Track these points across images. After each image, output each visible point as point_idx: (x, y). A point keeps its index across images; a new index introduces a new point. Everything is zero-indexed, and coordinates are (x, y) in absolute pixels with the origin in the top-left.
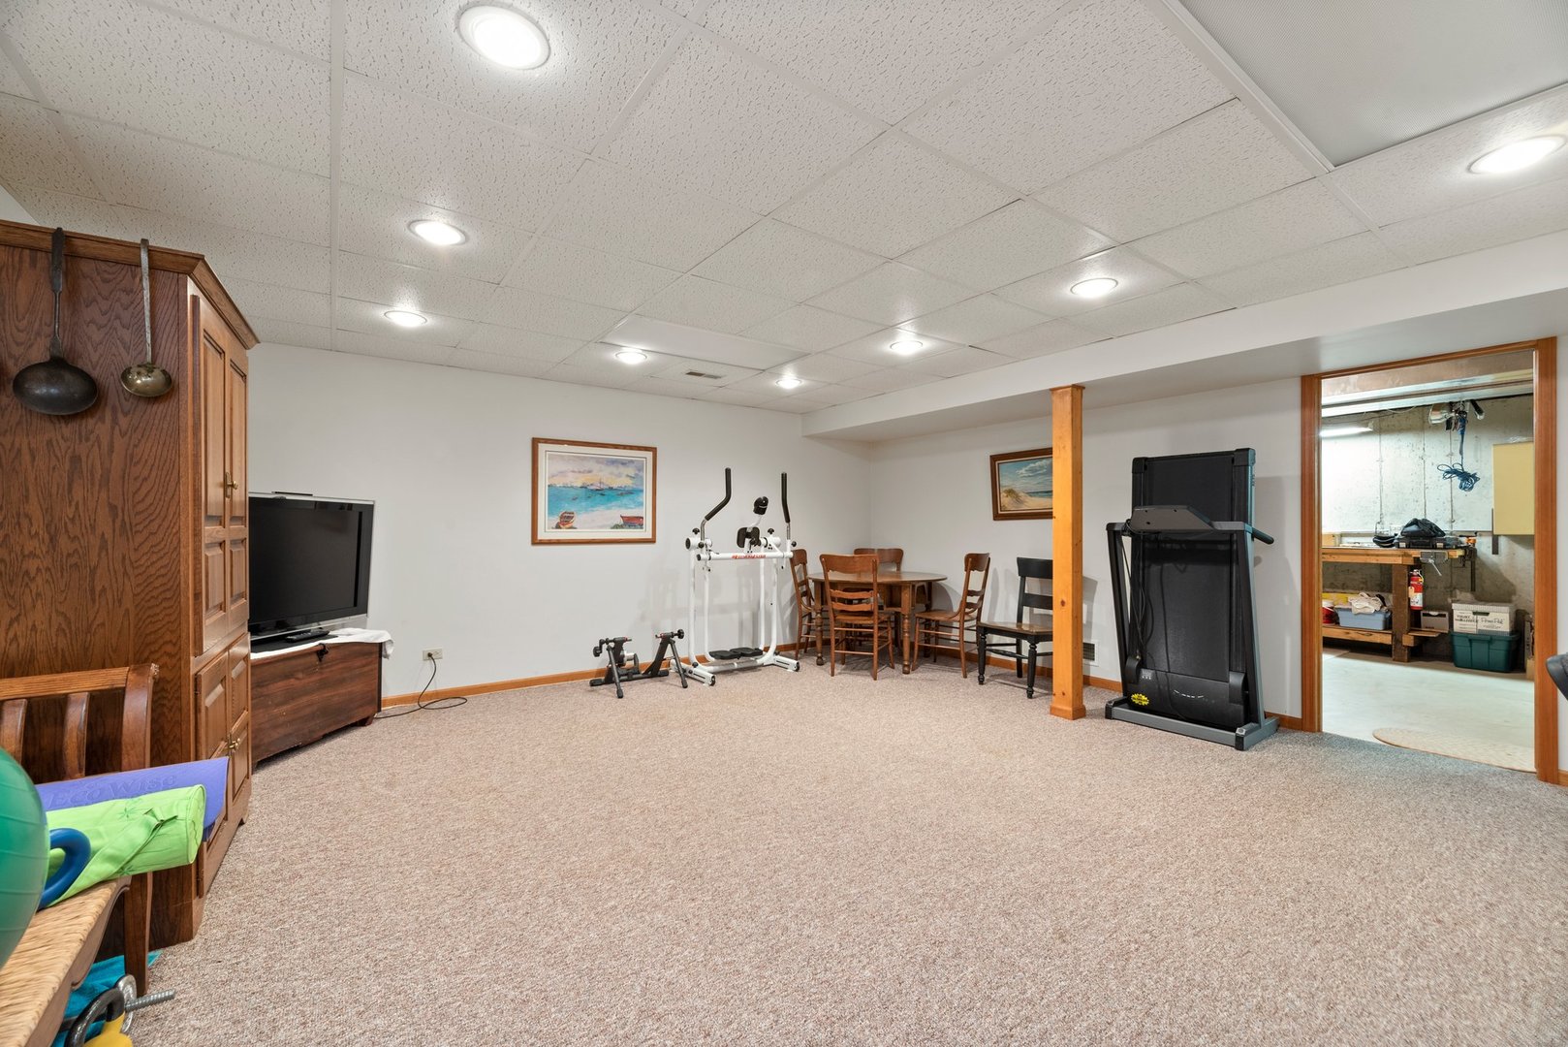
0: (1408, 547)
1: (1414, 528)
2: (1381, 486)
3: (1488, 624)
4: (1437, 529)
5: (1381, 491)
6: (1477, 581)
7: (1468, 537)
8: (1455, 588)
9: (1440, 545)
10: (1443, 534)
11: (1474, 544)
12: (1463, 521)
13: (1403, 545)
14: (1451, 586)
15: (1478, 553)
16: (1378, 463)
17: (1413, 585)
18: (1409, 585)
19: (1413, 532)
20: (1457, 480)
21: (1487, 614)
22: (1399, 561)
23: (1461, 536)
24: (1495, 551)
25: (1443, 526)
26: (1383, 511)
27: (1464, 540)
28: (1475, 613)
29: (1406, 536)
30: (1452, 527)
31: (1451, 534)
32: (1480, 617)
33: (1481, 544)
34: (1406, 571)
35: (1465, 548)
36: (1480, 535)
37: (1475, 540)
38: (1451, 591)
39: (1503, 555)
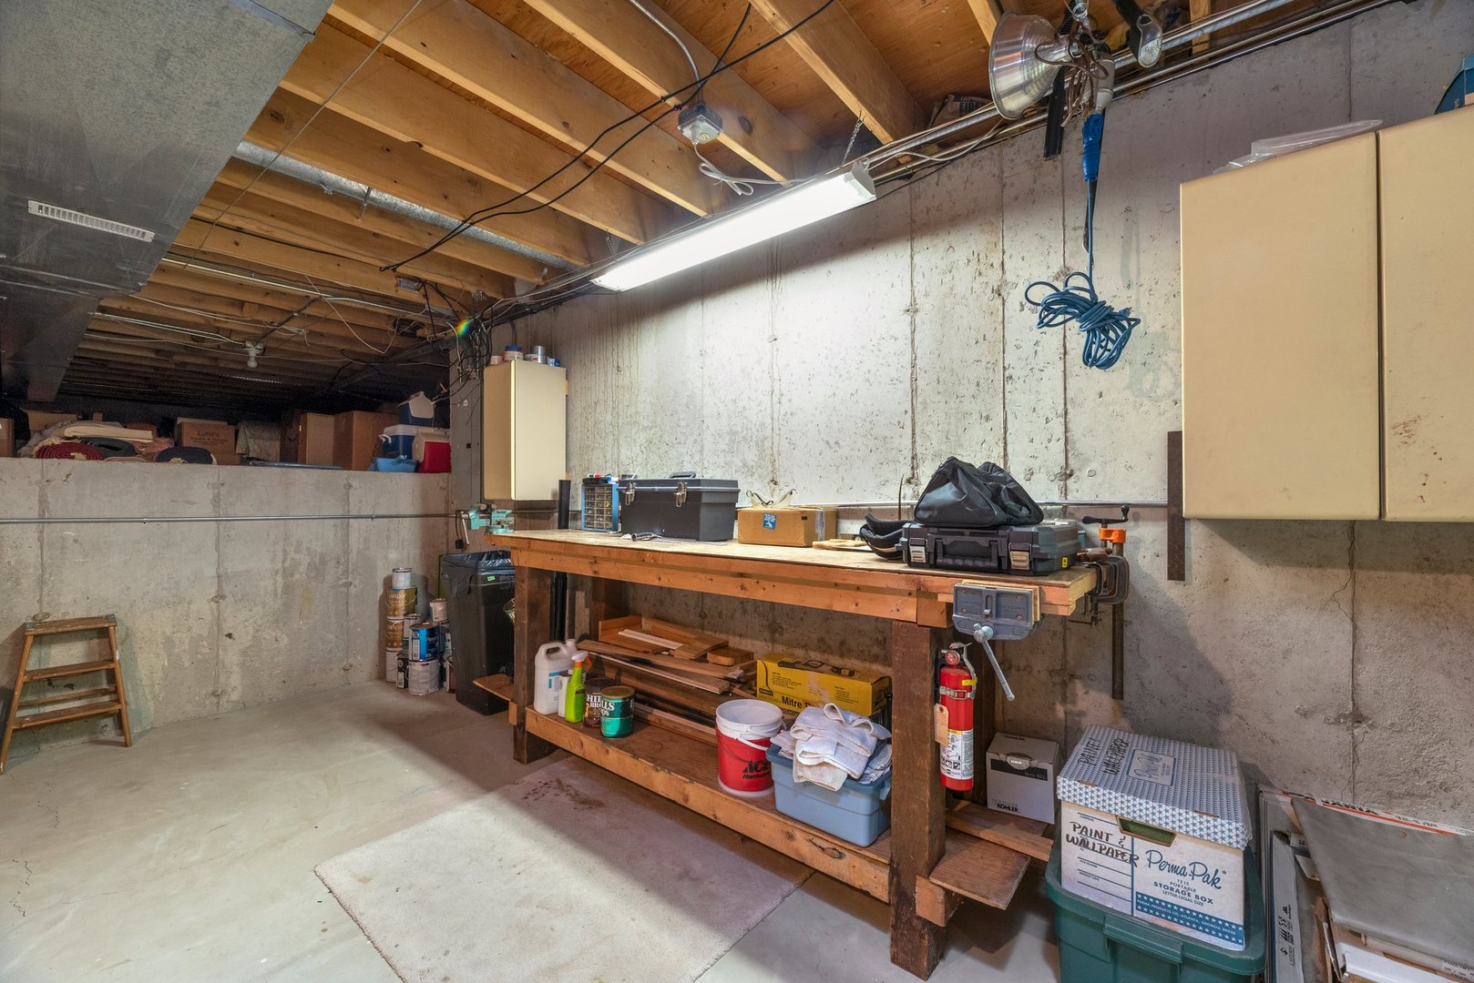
0: (932, 563)
1: (947, 493)
2: (914, 380)
3: (1168, 878)
4: (1019, 496)
5: (914, 391)
6: (1128, 659)
7: (1105, 522)
8: (1072, 676)
9: (1020, 559)
10: (1036, 514)
11: (1120, 545)
12: (1092, 474)
13: (919, 552)
14: (1063, 669)
15: (1133, 576)
16: (908, 318)
17: (944, 700)
18: (937, 698)
19: (944, 508)
20: (1076, 335)
21: (1165, 837)
22: (910, 613)
23: (1087, 520)
24: (1177, 571)
25: (1042, 491)
26: (919, 450)
27: (1095, 530)
28: (1126, 826)
29: (927, 524)
30: (1065, 491)
31: (1065, 512)
32: (1142, 846)
33: (1137, 543)
34: (925, 648)
35: (1097, 562)
36: (1137, 518)
37: (1122, 534)
38: (1064, 684)
39: (1196, 582)
